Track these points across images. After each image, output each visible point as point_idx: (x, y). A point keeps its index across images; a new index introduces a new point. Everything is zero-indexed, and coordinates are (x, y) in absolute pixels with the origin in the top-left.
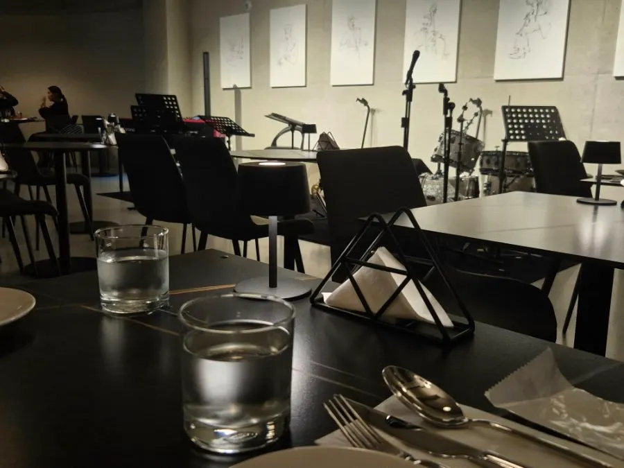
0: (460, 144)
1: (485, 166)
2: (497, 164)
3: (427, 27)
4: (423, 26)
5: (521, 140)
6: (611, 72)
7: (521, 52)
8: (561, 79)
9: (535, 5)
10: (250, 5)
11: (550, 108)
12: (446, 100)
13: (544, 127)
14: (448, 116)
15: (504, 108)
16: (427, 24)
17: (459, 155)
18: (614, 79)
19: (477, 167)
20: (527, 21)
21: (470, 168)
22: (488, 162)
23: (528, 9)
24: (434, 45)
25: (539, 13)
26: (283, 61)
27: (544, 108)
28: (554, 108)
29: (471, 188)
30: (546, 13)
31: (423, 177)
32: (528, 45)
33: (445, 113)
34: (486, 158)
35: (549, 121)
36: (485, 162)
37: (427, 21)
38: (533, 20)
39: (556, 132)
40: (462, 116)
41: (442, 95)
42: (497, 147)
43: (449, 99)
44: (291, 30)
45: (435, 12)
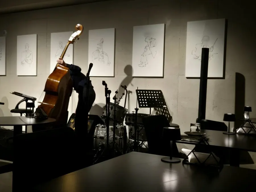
0: (115, 111)
1: (128, 121)
2: (133, 120)
3: (99, 49)
4: (97, 49)
5: (146, 107)
6: (184, 75)
7: (144, 64)
8: (163, 77)
9: (149, 42)
10: (6, 32)
11: (158, 91)
12: (106, 89)
13: (156, 100)
14: (108, 97)
15: (137, 91)
16: (99, 48)
17: (114, 116)
18: (186, 78)
19: (124, 122)
20: (146, 49)
21: (121, 122)
22: (129, 119)
23: (146, 44)
24: (103, 58)
25: (151, 46)
26: (24, 62)
27: (156, 91)
28: (160, 91)
29: (122, 132)
30: (154, 46)
31: (98, 127)
32: (147, 61)
33: (106, 95)
34: (128, 117)
35: (158, 97)
36: (127, 119)
37: (99, 46)
38: (148, 49)
39: (162, 103)
40: (115, 96)
41: (104, 86)
42: (133, 112)
43: (108, 89)
44: (29, 47)
45: (102, 42)
